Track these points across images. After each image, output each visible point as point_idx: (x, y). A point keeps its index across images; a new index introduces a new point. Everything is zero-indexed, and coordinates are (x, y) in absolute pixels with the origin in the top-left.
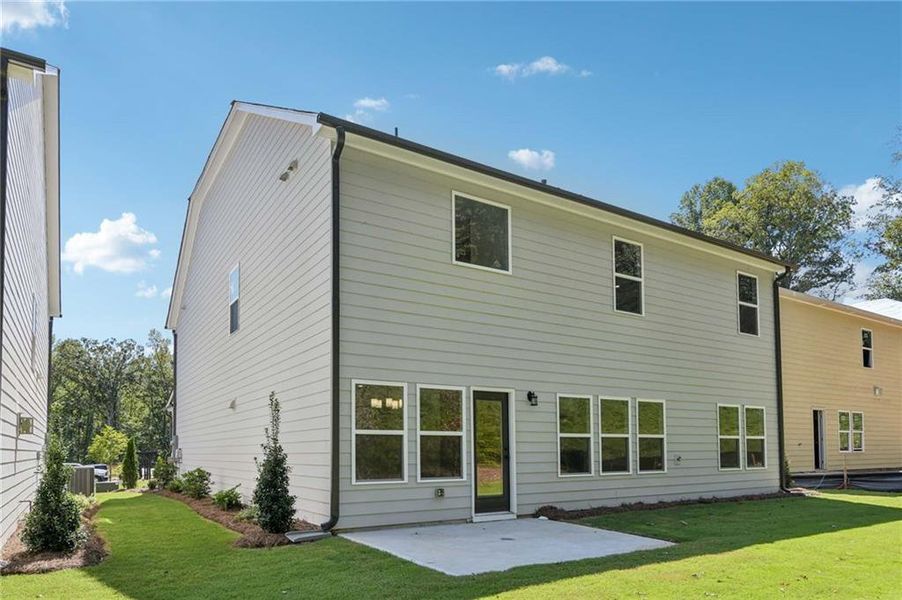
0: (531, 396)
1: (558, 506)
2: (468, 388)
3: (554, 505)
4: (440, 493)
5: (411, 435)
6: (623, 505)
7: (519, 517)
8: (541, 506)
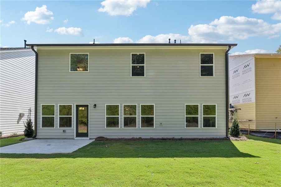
0: (95, 105)
1: (105, 137)
2: (74, 104)
3: (103, 136)
4: (64, 131)
5: (57, 117)
7: (90, 139)
8: (98, 136)
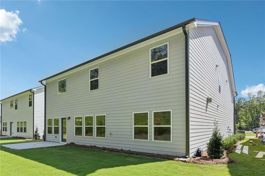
6: (91, 146)
